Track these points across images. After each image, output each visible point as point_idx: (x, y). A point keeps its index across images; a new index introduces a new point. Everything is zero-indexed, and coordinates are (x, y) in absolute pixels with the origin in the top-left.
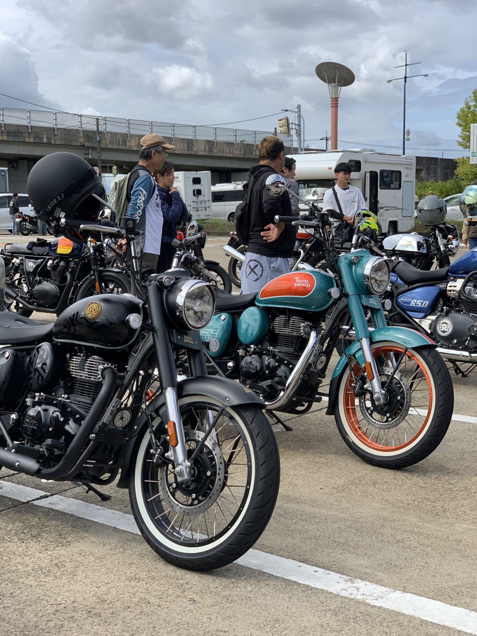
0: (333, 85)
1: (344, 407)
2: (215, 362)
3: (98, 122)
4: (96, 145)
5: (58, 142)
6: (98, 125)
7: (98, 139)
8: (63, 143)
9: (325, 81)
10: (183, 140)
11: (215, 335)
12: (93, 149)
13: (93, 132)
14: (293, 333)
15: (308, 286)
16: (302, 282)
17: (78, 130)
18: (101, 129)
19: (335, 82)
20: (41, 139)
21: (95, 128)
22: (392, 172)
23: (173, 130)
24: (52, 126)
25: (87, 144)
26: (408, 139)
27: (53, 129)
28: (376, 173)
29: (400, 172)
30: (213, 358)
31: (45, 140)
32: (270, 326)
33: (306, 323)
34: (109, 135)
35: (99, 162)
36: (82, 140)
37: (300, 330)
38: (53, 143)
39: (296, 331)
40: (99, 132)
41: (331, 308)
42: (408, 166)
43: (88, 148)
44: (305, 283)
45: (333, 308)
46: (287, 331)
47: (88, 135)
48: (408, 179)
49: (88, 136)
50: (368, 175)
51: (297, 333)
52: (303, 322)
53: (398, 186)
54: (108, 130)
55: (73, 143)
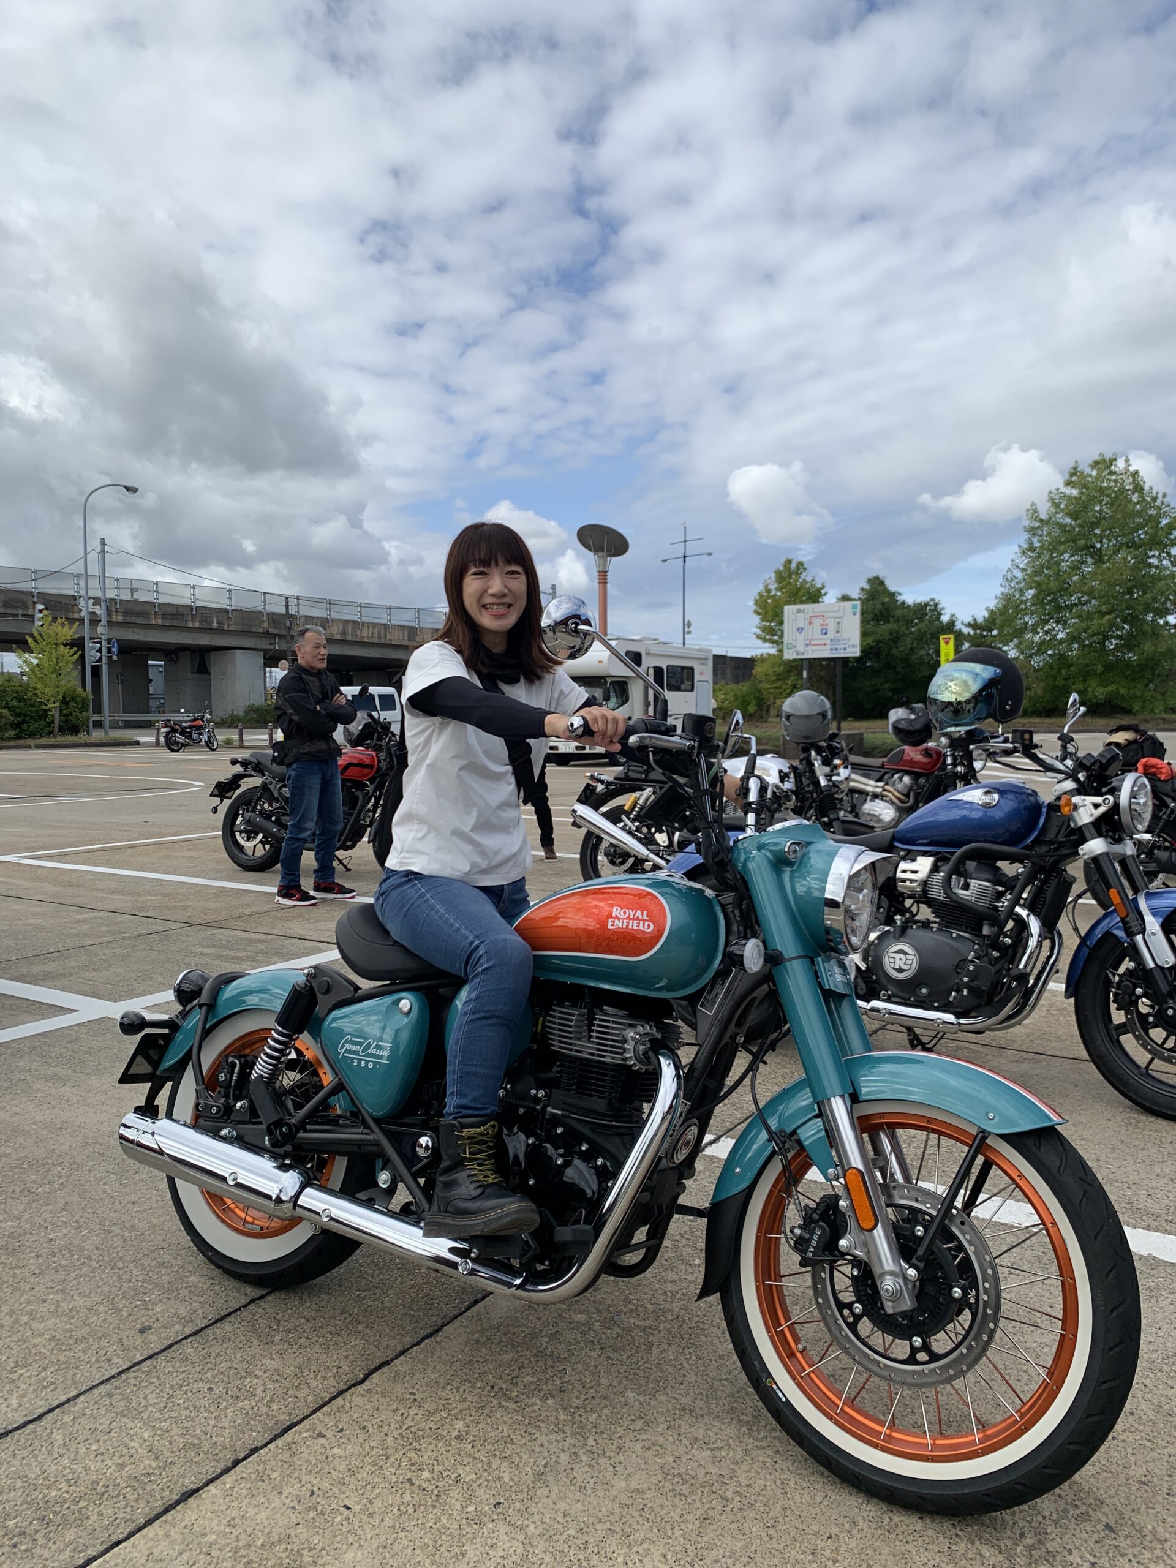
0: (600, 554)
1: (757, 1281)
2: (382, 1129)
3: (287, 603)
4: (284, 632)
5: (232, 628)
6: (287, 606)
7: (288, 624)
8: (239, 628)
9: (590, 550)
10: (402, 627)
11: (381, 1057)
12: (281, 637)
13: (281, 615)
14: (603, 1056)
15: (648, 928)
16: (628, 918)
17: (260, 612)
18: (292, 611)
19: (602, 551)
20: (210, 623)
21: (284, 611)
22: (683, 668)
23: (390, 615)
24: (225, 607)
25: (271, 630)
26: (689, 633)
27: (227, 611)
28: (661, 669)
29: (692, 669)
30: (378, 1121)
31: (215, 625)
32: (536, 1024)
33: (640, 1029)
34: (303, 619)
35: (289, 654)
36: (265, 625)
37: (625, 1050)
38: (226, 628)
39: (611, 1052)
40: (288, 615)
41: (713, 987)
42: (702, 660)
43: (275, 636)
44: (638, 919)
45: (718, 986)
46: (586, 1049)
47: (273, 618)
48: (703, 678)
49: (273, 620)
50: (651, 671)
51: (613, 1058)
52: (630, 1025)
53: (689, 687)
54: (302, 613)
55: (254, 630)
